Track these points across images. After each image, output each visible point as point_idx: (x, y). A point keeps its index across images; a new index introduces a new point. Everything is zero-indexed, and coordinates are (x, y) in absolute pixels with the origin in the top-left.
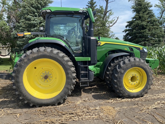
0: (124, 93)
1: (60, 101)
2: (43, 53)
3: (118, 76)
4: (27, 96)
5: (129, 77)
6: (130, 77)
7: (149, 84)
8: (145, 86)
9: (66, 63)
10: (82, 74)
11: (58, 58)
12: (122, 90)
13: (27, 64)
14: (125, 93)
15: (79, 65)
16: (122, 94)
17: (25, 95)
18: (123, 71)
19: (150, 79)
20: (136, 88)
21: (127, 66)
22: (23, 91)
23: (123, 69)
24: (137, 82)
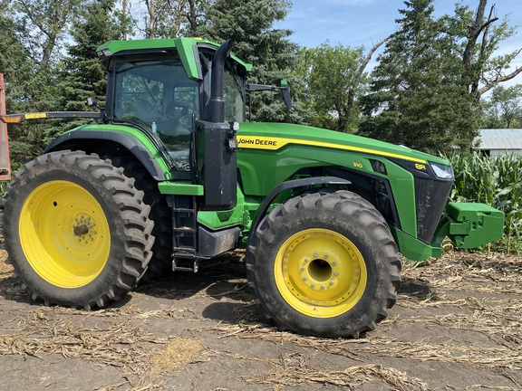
0: (276, 313)
1: (95, 300)
2: (57, 167)
3: (256, 251)
4: (26, 272)
5: (303, 260)
6: (306, 261)
7: (375, 298)
8: (361, 300)
9: (108, 197)
10: (182, 235)
11: (90, 180)
12: (270, 302)
13: (27, 191)
14: (282, 312)
15: (170, 205)
16: (271, 314)
17: (21, 268)
18: (271, 238)
19: (378, 280)
20: (334, 302)
21: (285, 221)
22: (18, 258)
23: (273, 232)
24: (331, 284)
